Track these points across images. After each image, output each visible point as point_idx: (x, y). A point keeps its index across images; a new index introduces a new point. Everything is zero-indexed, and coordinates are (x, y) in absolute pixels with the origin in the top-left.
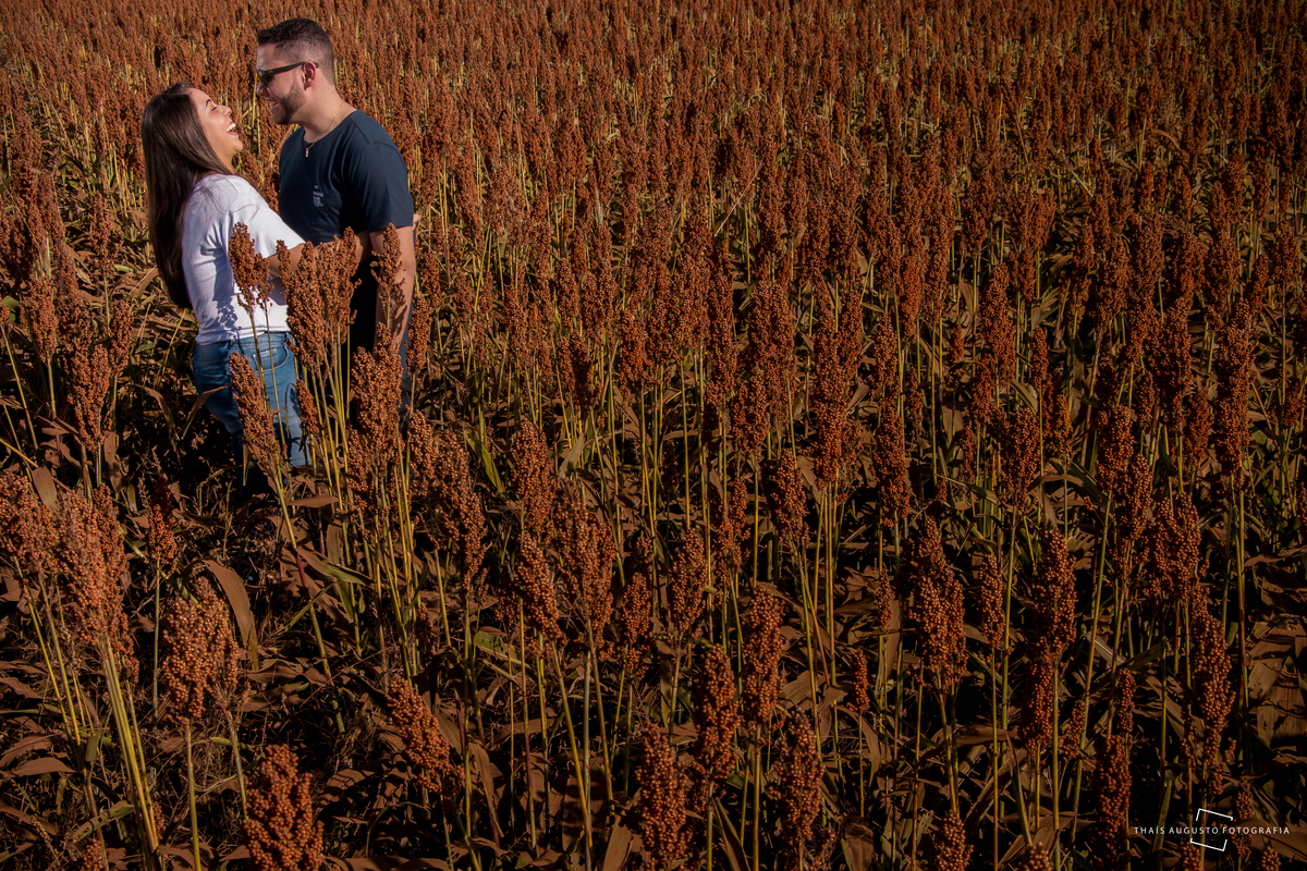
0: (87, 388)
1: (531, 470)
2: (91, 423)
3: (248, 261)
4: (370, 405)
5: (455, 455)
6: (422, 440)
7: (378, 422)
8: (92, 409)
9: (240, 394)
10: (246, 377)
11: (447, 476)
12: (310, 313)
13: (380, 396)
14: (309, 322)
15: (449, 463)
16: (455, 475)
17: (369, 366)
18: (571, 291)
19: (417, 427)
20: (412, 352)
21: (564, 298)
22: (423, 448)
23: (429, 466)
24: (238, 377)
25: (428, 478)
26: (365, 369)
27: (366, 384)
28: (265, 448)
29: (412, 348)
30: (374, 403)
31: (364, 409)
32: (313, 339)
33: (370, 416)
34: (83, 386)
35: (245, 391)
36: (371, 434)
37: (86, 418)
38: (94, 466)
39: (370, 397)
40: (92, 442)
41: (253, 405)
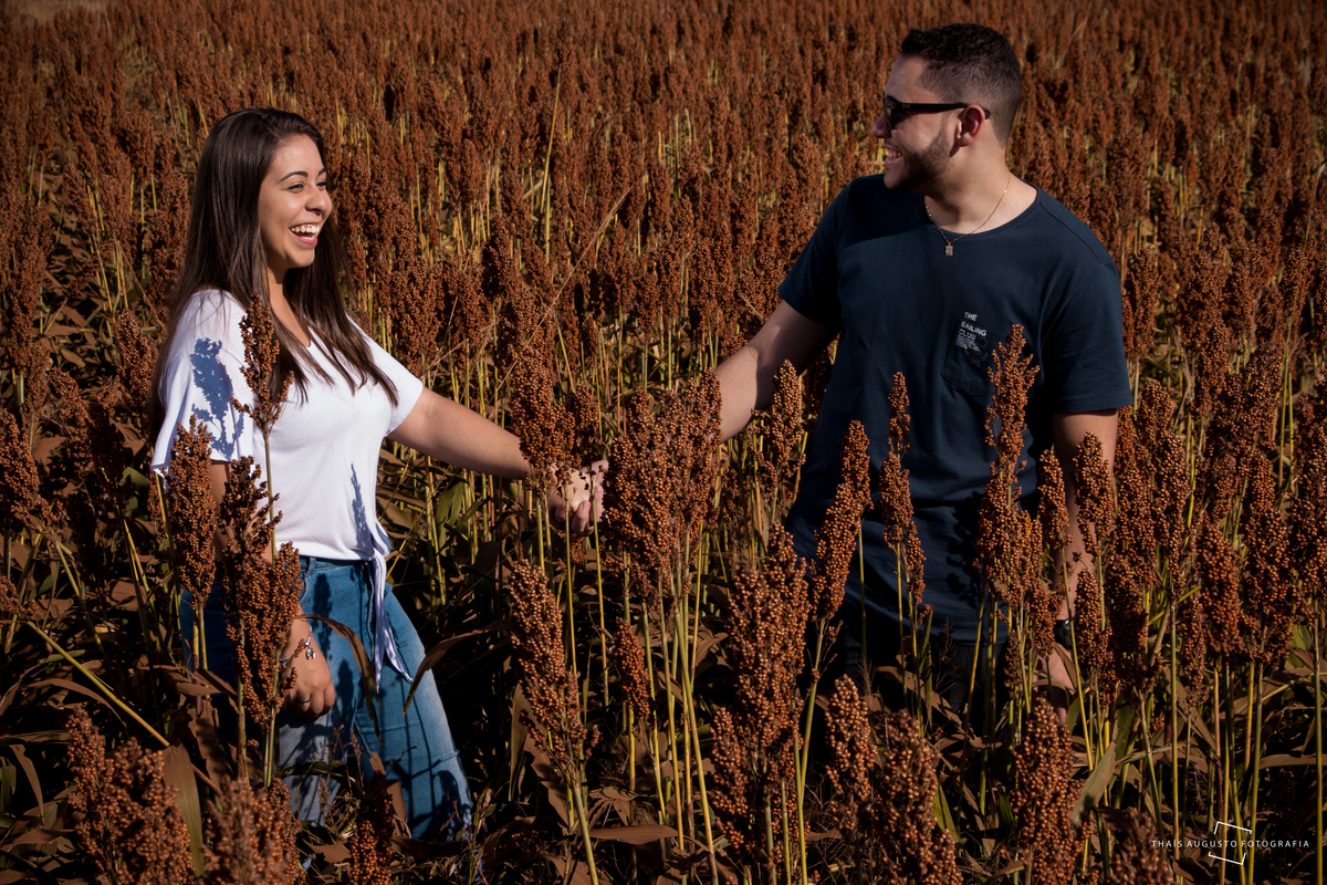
0: (260, 614)
1: (1048, 794)
2: (263, 674)
3: (547, 417)
4: (757, 663)
5: (915, 755)
6: (850, 729)
7: (769, 695)
8: (266, 651)
9: (523, 638)
10: (537, 607)
11: (899, 794)
12: (651, 501)
13: (775, 649)
14: (648, 517)
15: (903, 771)
16: (913, 794)
17: (759, 596)
18: (1102, 491)
19: (843, 705)
20: (822, 580)
21: (1088, 502)
22: (852, 742)
23: (861, 777)
24: (523, 605)
25: (857, 798)
26: (752, 599)
27: (753, 625)
28: (561, 733)
29: (823, 573)
30: (764, 660)
31: (746, 671)
32: (654, 548)
33: (755, 683)
34: (254, 611)
35: (535, 631)
36: (757, 716)
37: (255, 666)
38: (262, 749)
39: (758, 650)
40: (261, 708)
41: (545, 657)
